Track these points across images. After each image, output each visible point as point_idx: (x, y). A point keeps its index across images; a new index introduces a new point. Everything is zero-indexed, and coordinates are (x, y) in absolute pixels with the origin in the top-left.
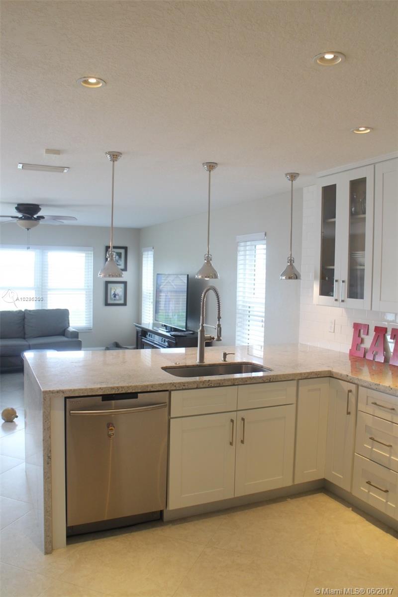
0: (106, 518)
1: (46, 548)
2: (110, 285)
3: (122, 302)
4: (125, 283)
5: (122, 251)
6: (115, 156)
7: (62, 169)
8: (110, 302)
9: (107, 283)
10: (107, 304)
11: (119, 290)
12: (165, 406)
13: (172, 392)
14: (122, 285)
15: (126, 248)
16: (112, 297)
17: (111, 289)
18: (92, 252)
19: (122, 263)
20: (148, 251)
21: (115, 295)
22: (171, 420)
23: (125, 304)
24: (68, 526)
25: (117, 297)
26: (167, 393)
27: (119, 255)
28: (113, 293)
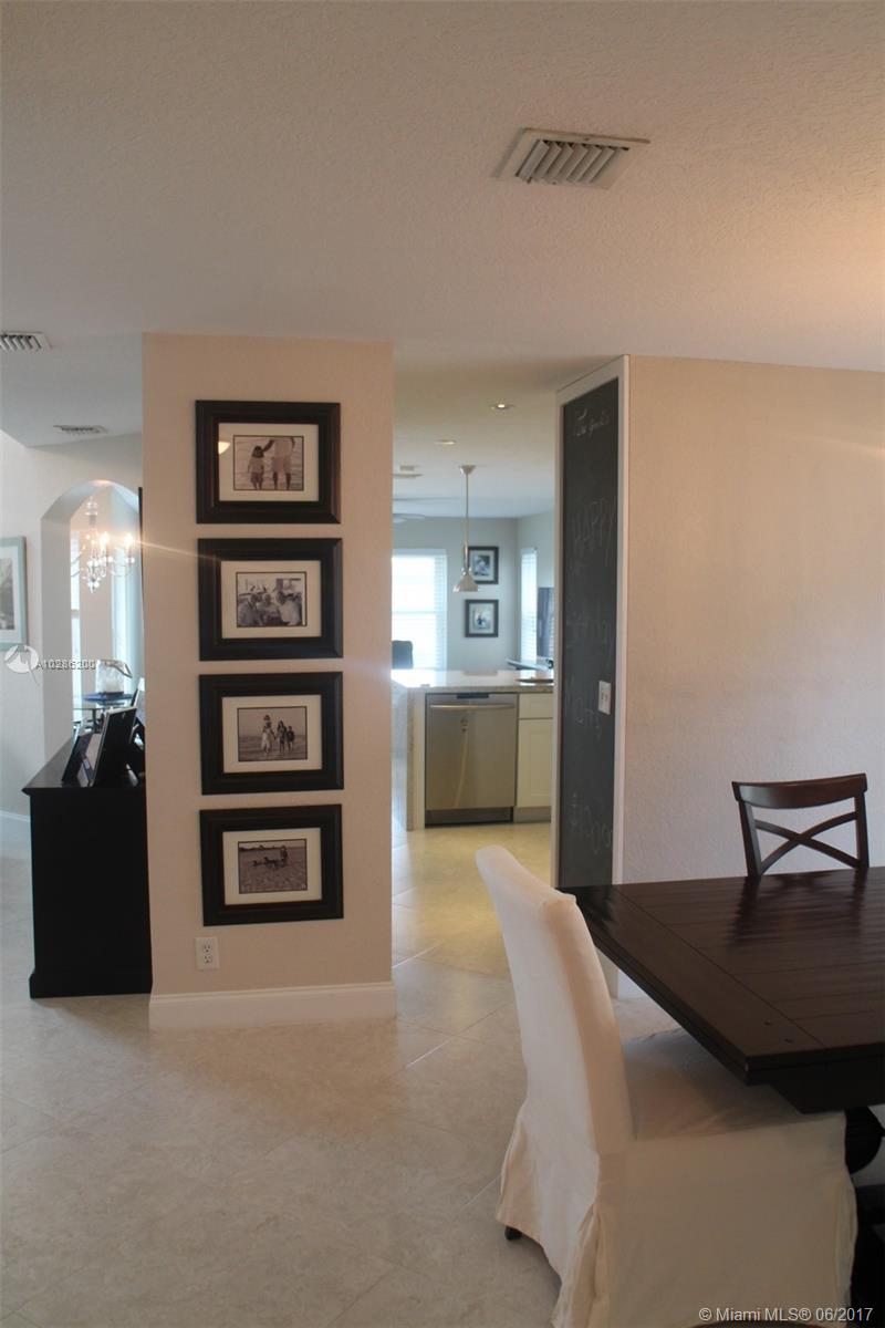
0: (456, 807)
1: (408, 826)
2: (472, 606)
3: (491, 631)
4: (496, 603)
5: (491, 554)
6: (468, 470)
7: (414, 476)
8: (472, 631)
9: (468, 603)
10: (468, 634)
11: (486, 612)
12: (513, 707)
13: (521, 696)
14: (491, 606)
15: (496, 550)
16: (476, 623)
17: (474, 612)
18: (445, 557)
19: (490, 571)
20: (528, 553)
21: (480, 621)
22: (521, 722)
23: (495, 634)
24: (428, 808)
25: (483, 623)
26: (515, 695)
27: (486, 559)
28: (477, 617)
